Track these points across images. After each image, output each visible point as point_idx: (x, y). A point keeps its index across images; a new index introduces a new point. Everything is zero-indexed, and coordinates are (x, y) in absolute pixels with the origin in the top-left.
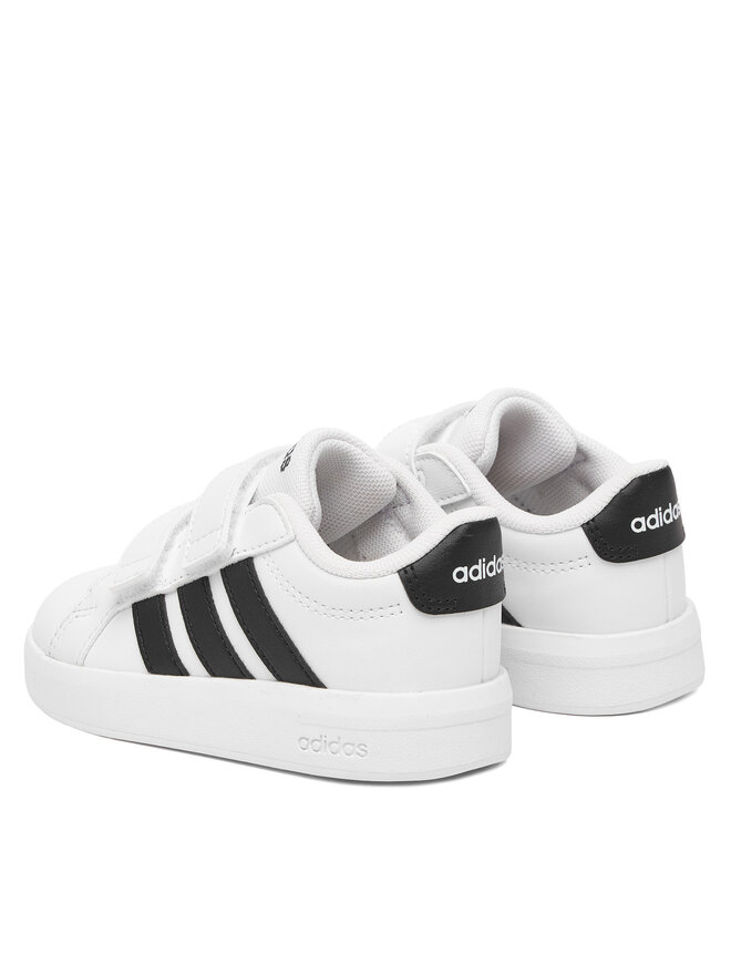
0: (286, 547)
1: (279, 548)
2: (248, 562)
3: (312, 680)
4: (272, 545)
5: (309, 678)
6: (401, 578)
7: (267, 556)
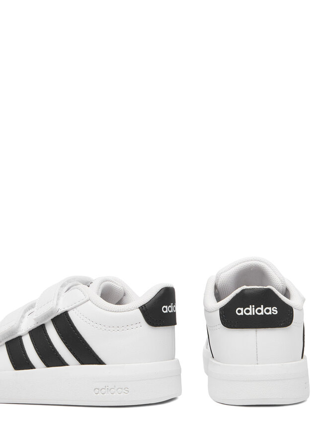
0: (85, 304)
1: (81, 304)
2: (66, 314)
3: (99, 361)
4: (78, 303)
5: (98, 361)
6: (141, 310)
7: (75, 309)
